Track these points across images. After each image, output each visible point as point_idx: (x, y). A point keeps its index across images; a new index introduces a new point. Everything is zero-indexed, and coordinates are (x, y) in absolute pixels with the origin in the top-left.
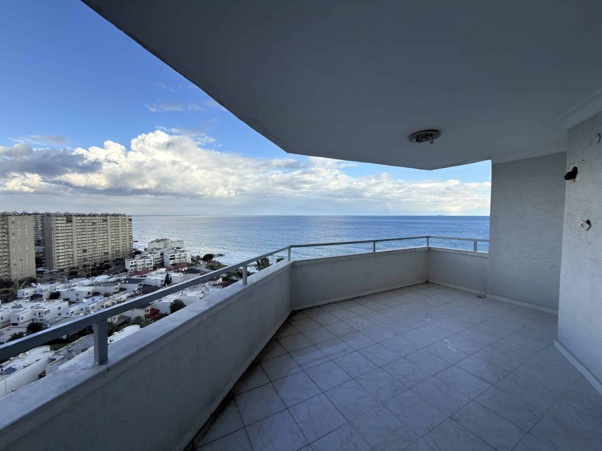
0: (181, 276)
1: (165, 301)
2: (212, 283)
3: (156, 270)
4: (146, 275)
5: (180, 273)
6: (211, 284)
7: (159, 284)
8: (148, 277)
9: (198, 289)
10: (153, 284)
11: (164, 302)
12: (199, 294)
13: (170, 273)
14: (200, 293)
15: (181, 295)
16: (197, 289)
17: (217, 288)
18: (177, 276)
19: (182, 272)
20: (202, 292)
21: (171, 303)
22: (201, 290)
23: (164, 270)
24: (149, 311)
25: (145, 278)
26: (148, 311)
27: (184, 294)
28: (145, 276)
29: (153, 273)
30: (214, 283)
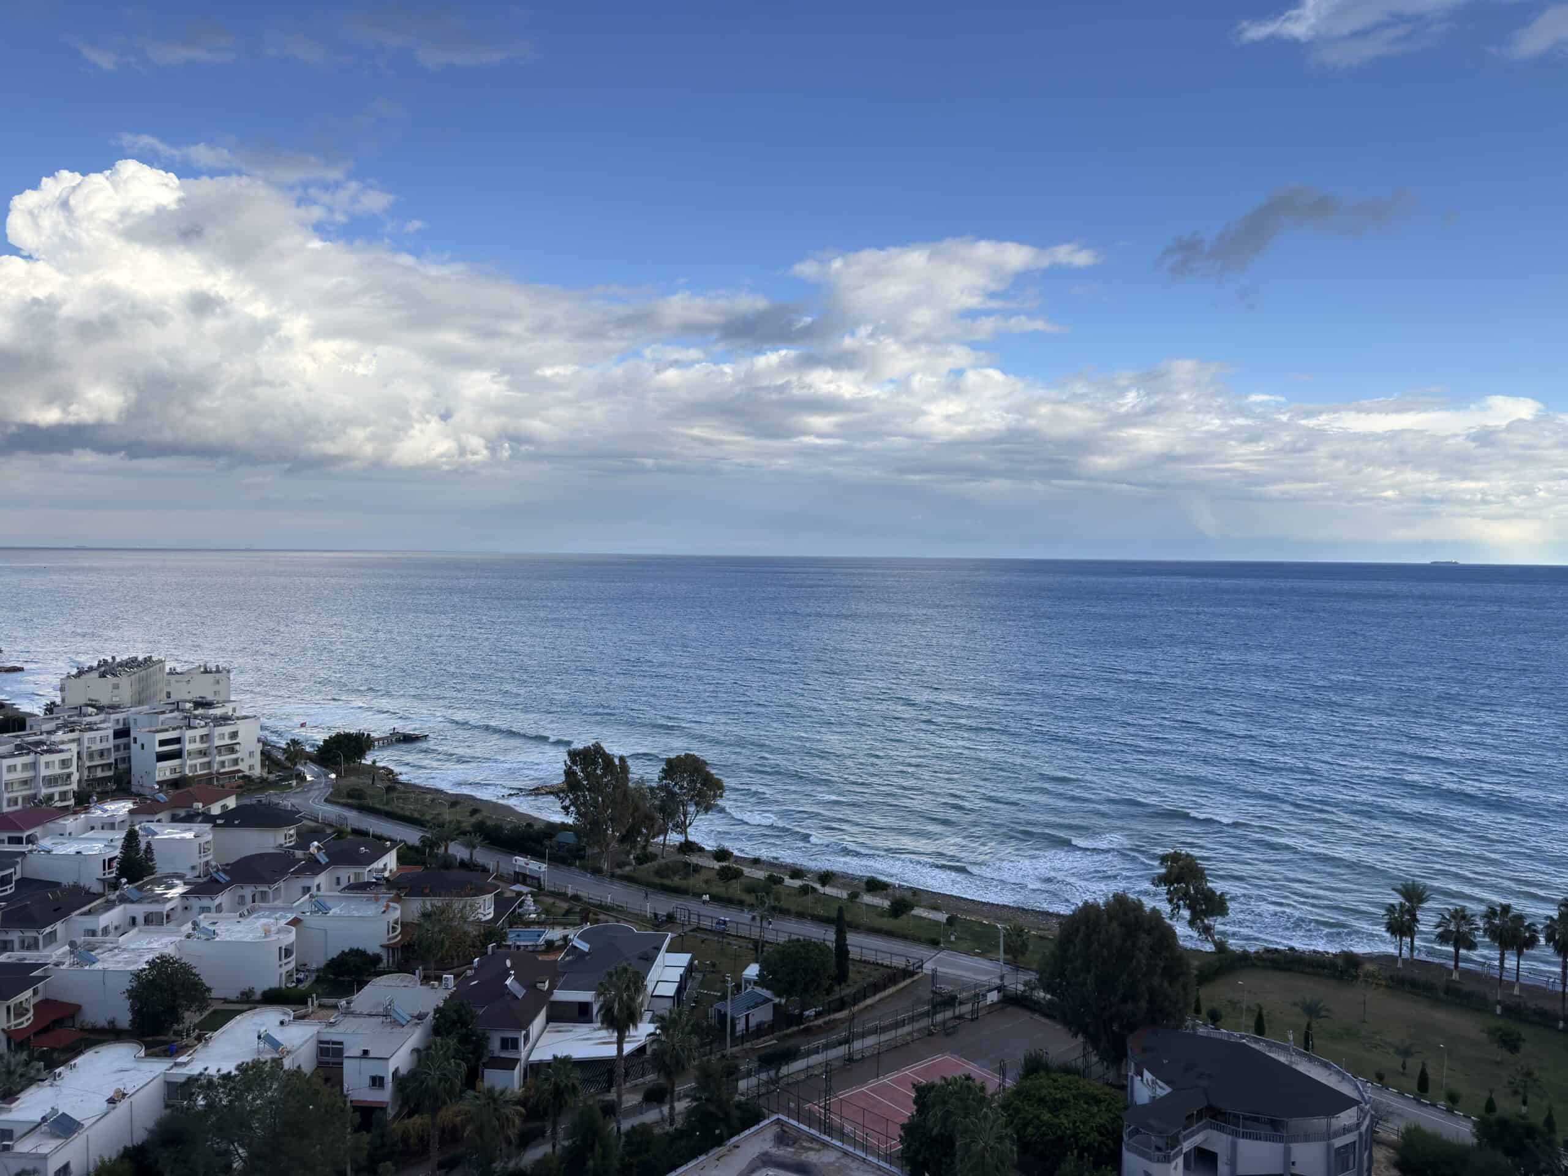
0: (203, 840)
1: (111, 966)
2: (347, 874)
3: (86, 810)
4: (37, 831)
5: (197, 827)
6: (344, 883)
7: (92, 877)
8: (46, 843)
9: (278, 903)
10: (67, 880)
11: (104, 971)
12: (279, 932)
13: (153, 826)
14: (282, 923)
15: (189, 936)
16: (270, 904)
17: (369, 899)
18: (182, 840)
19: (208, 818)
20: (295, 922)
21: (137, 975)
22: (291, 909)
23: (121, 808)
24: (27, 1010)
25: (30, 846)
26: (20, 1011)
27: (205, 931)
28: (30, 840)
29: (70, 823)
30: (357, 875)
